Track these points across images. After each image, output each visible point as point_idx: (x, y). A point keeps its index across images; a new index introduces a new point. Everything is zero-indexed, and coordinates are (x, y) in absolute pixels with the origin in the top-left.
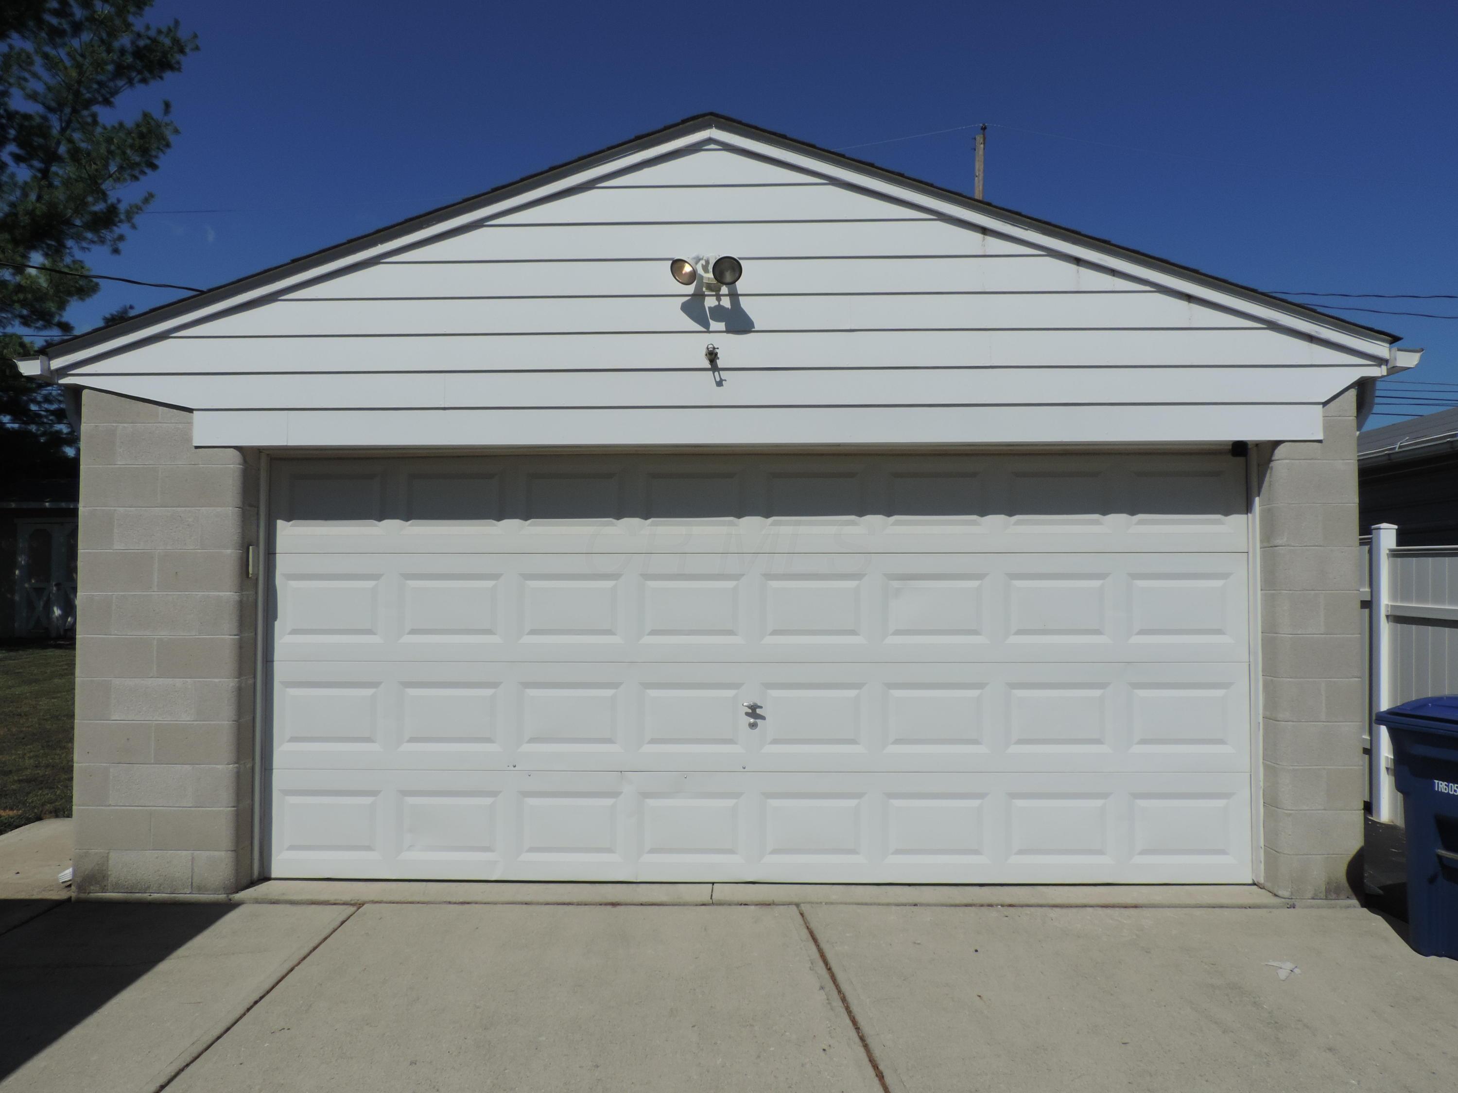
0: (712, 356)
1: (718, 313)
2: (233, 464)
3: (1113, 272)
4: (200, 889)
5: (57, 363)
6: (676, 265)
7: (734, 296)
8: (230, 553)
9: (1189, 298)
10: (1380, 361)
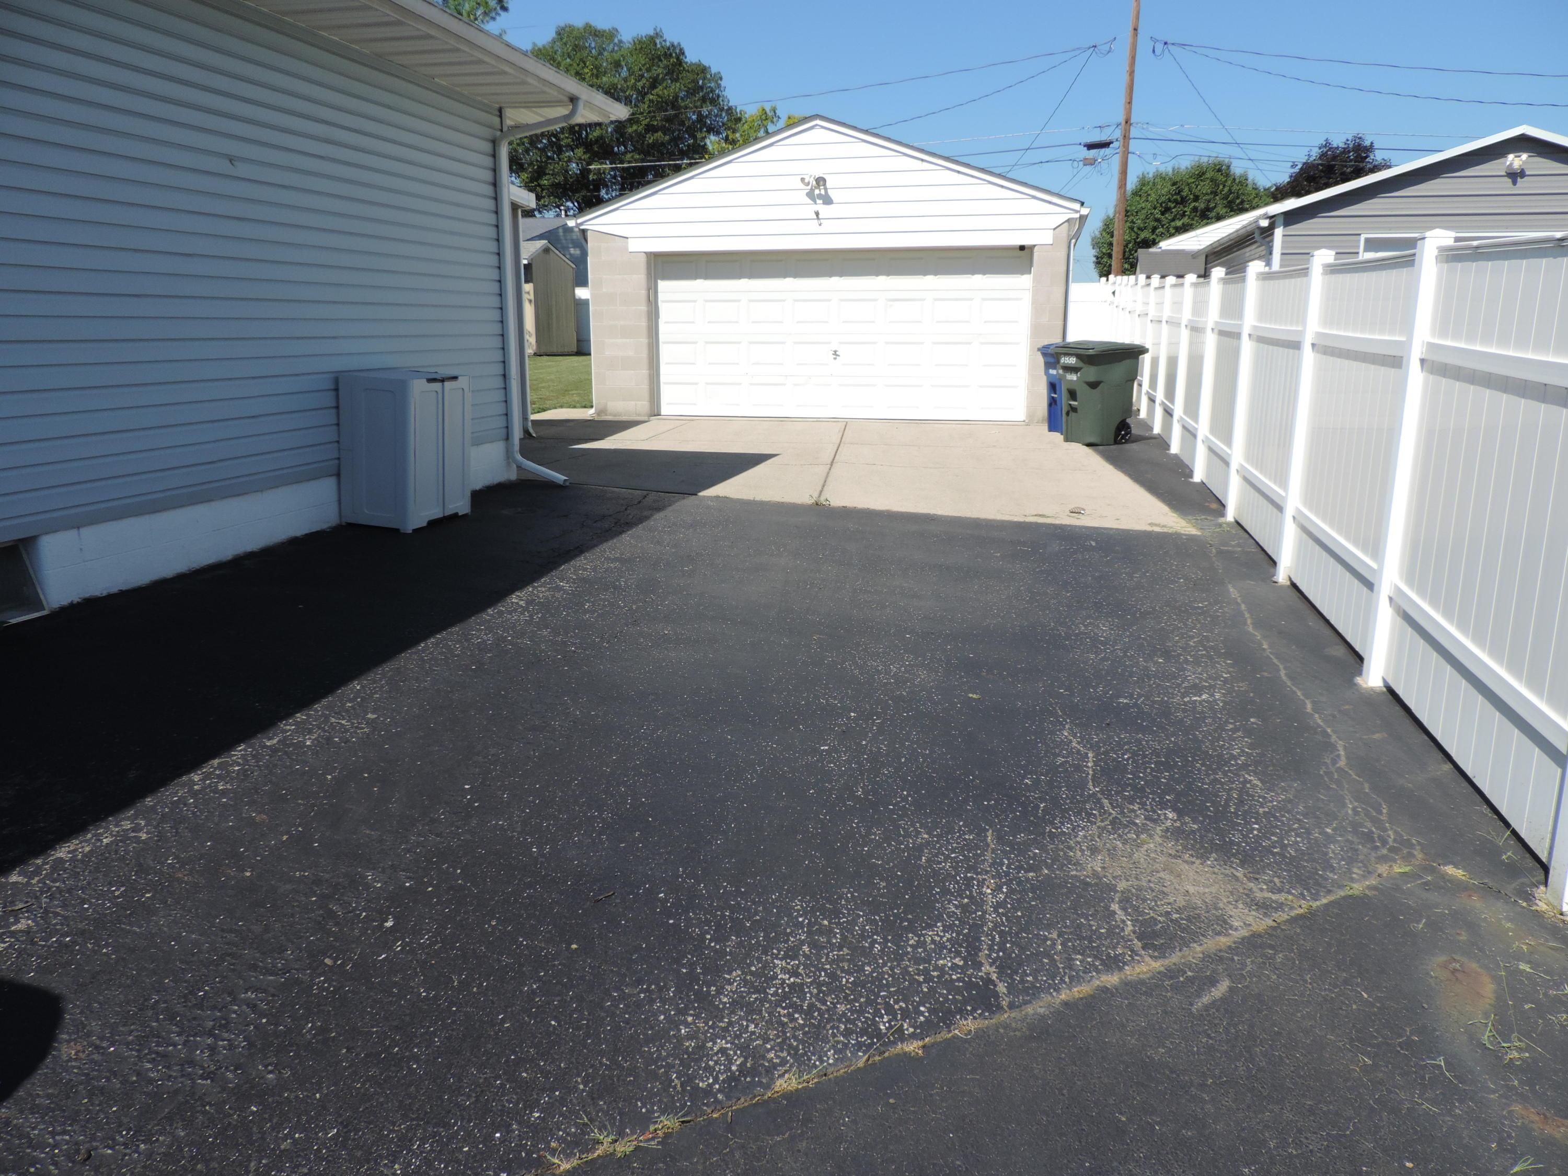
0: (817, 214)
1: (820, 196)
2: (643, 259)
3: (972, 176)
4: (639, 415)
5: (579, 221)
6: (803, 180)
7: (826, 189)
8: (644, 292)
9: (1002, 187)
10: (1077, 212)
